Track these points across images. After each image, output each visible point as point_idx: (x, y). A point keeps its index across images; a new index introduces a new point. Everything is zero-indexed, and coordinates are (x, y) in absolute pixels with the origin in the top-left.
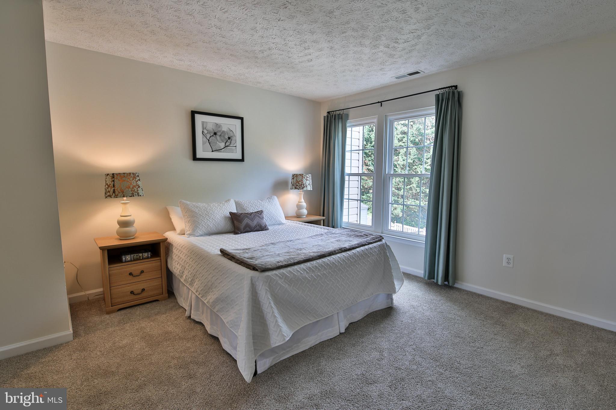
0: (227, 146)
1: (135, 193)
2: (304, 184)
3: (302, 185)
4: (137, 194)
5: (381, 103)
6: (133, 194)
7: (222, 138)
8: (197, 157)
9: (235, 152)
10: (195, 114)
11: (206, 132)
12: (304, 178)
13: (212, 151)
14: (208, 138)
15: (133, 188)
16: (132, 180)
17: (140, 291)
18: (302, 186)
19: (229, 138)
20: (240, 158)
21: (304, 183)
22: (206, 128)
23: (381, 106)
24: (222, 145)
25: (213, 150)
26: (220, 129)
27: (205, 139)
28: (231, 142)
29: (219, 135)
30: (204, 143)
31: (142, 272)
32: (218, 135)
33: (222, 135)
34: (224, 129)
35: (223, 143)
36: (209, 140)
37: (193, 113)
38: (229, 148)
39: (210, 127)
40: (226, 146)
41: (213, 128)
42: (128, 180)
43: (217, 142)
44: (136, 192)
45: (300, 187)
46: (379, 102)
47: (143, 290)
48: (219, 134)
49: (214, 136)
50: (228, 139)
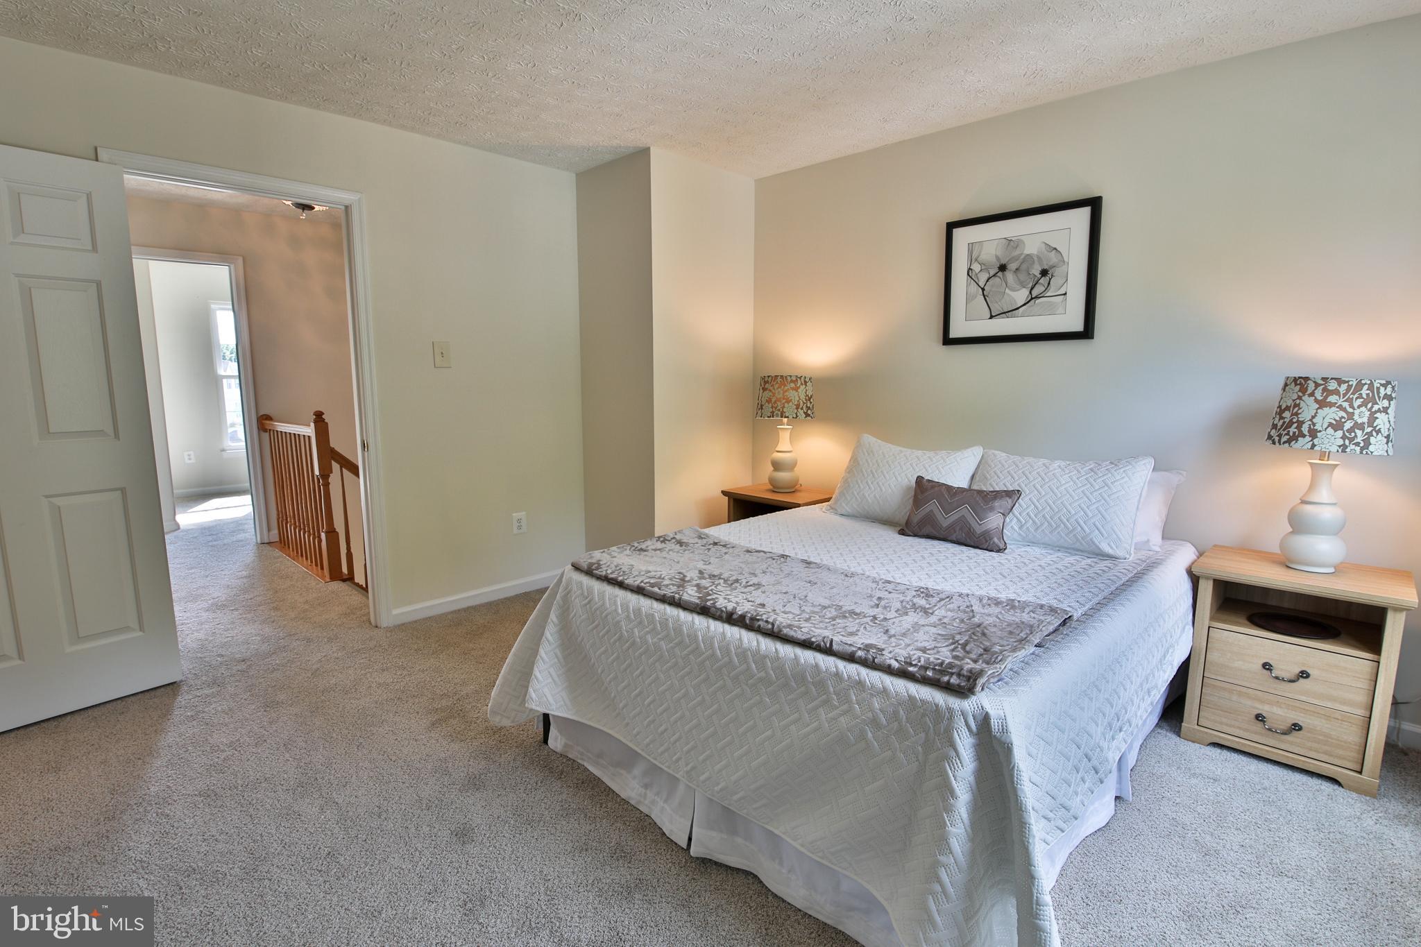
0: (1037, 297)
7: (1022, 276)
8: (951, 337)
9: (1061, 310)
10: (956, 229)
11: (976, 267)
13: (992, 317)
14: (982, 284)
19: (1044, 273)
20: (1080, 327)
22: (978, 259)
24: (1021, 296)
25: (993, 314)
26: (1017, 253)
27: (974, 287)
28: (1049, 284)
29: (1014, 268)
30: (969, 298)
32: (1010, 270)
33: (1024, 266)
34: (1031, 248)
35: (1024, 289)
36: (983, 290)
37: (951, 228)
38: (1041, 303)
39: (990, 253)
40: (1032, 299)
41: (997, 254)
43: (1007, 290)
48: (1012, 266)
49: (1000, 274)
50: (1039, 276)
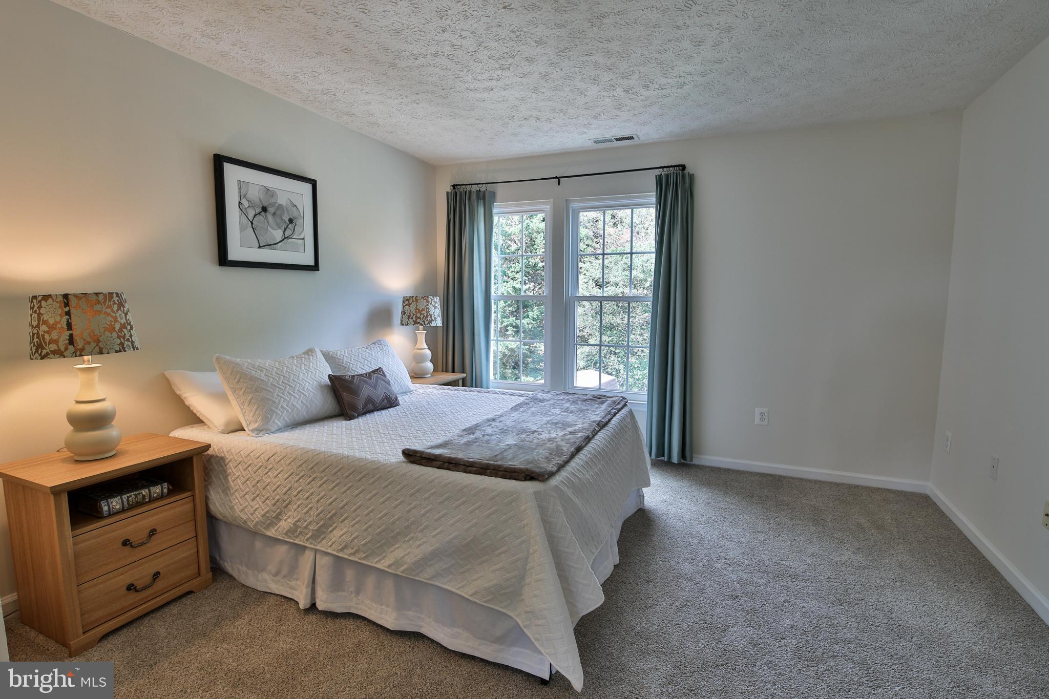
0: (287, 238)
1: (126, 343)
2: (431, 316)
3: (427, 316)
4: (130, 343)
5: (559, 180)
6: (122, 344)
7: (278, 220)
8: (229, 259)
9: (302, 250)
10: (224, 163)
11: (245, 203)
12: (431, 304)
13: (260, 247)
14: (251, 217)
15: (121, 330)
16: (118, 311)
17: (148, 580)
18: (429, 318)
19: (291, 221)
20: (311, 262)
21: (431, 313)
22: (247, 196)
23: (559, 184)
24: (278, 234)
25: (261, 245)
26: (273, 201)
27: (245, 220)
28: (294, 230)
29: (273, 212)
30: (242, 229)
31: (153, 532)
32: (269, 213)
33: (278, 212)
34: (282, 200)
35: (280, 230)
36: (252, 223)
37: (219, 162)
38: (291, 242)
39: (255, 194)
40: (285, 238)
41: (261, 197)
42: (109, 310)
43: (269, 228)
44: (128, 340)
45: (424, 322)
46: (556, 178)
47: (156, 575)
48: (271, 210)
49: (263, 213)
50: (288, 222)
